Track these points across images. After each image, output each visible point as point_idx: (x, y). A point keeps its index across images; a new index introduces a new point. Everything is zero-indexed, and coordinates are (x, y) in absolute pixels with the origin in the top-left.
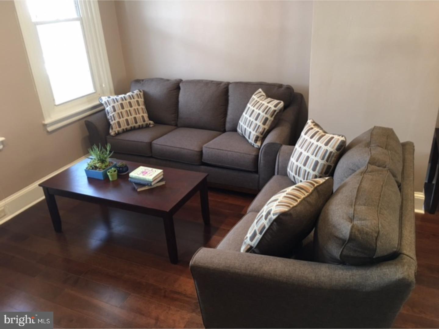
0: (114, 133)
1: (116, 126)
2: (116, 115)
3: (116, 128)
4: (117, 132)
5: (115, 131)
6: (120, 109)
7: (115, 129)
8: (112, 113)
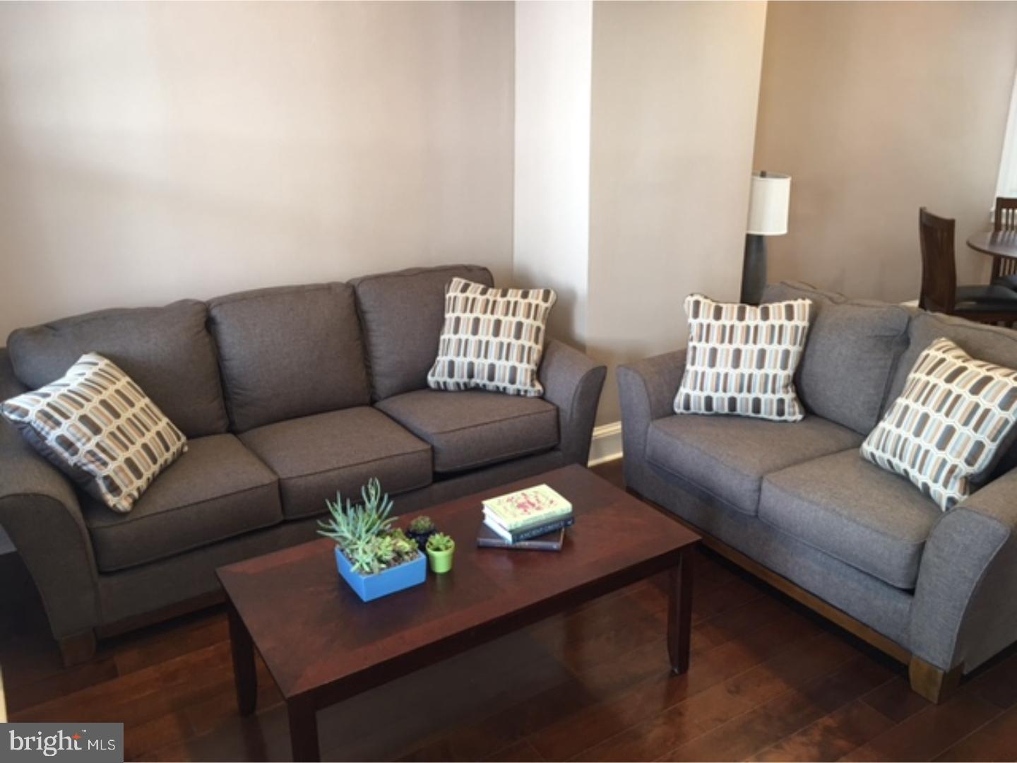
0: (130, 500)
1: (127, 475)
2: (109, 443)
3: (131, 482)
4: (136, 494)
5: (130, 495)
6: (111, 422)
7: (127, 486)
8: (89, 440)
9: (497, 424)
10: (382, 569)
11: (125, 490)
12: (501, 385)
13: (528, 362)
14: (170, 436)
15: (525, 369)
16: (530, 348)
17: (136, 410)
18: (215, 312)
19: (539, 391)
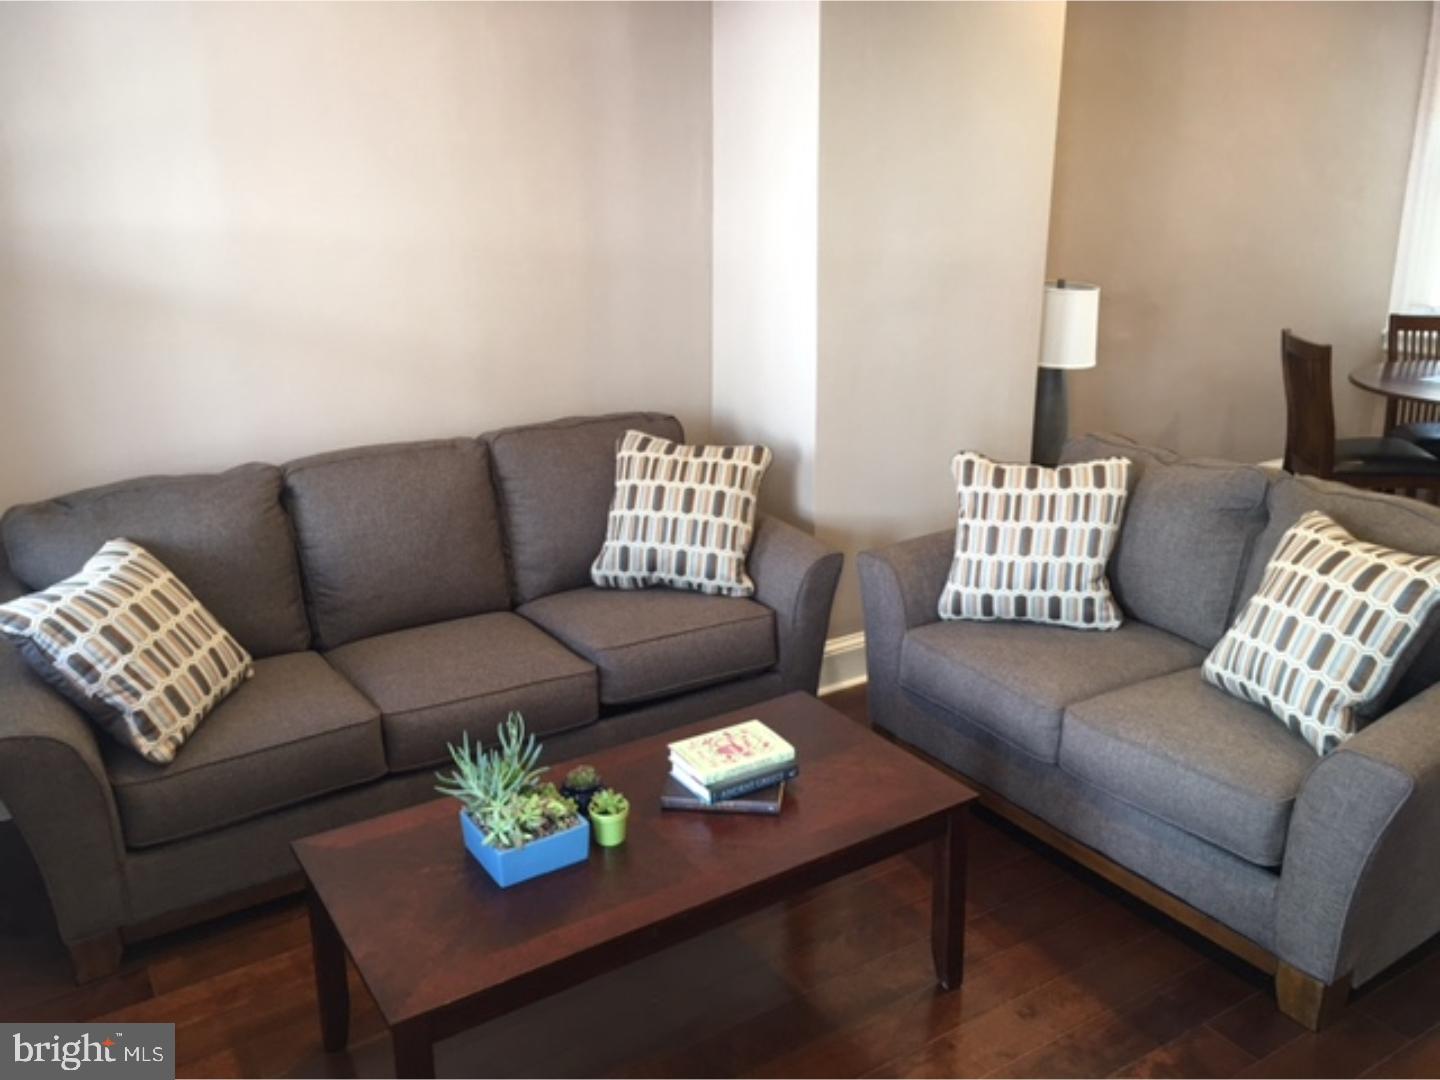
0: (172, 746)
1: (167, 711)
2: (142, 666)
3: (174, 720)
4: (180, 737)
5: (171, 739)
6: (145, 635)
7: (167, 726)
8: (114, 660)
9: (690, 636)
10: (527, 841)
11: (164, 731)
12: (695, 581)
13: (733, 548)
14: (228, 655)
15: (728, 559)
16: (735, 529)
17: (181, 618)
18: (293, 481)
19: (748, 589)
